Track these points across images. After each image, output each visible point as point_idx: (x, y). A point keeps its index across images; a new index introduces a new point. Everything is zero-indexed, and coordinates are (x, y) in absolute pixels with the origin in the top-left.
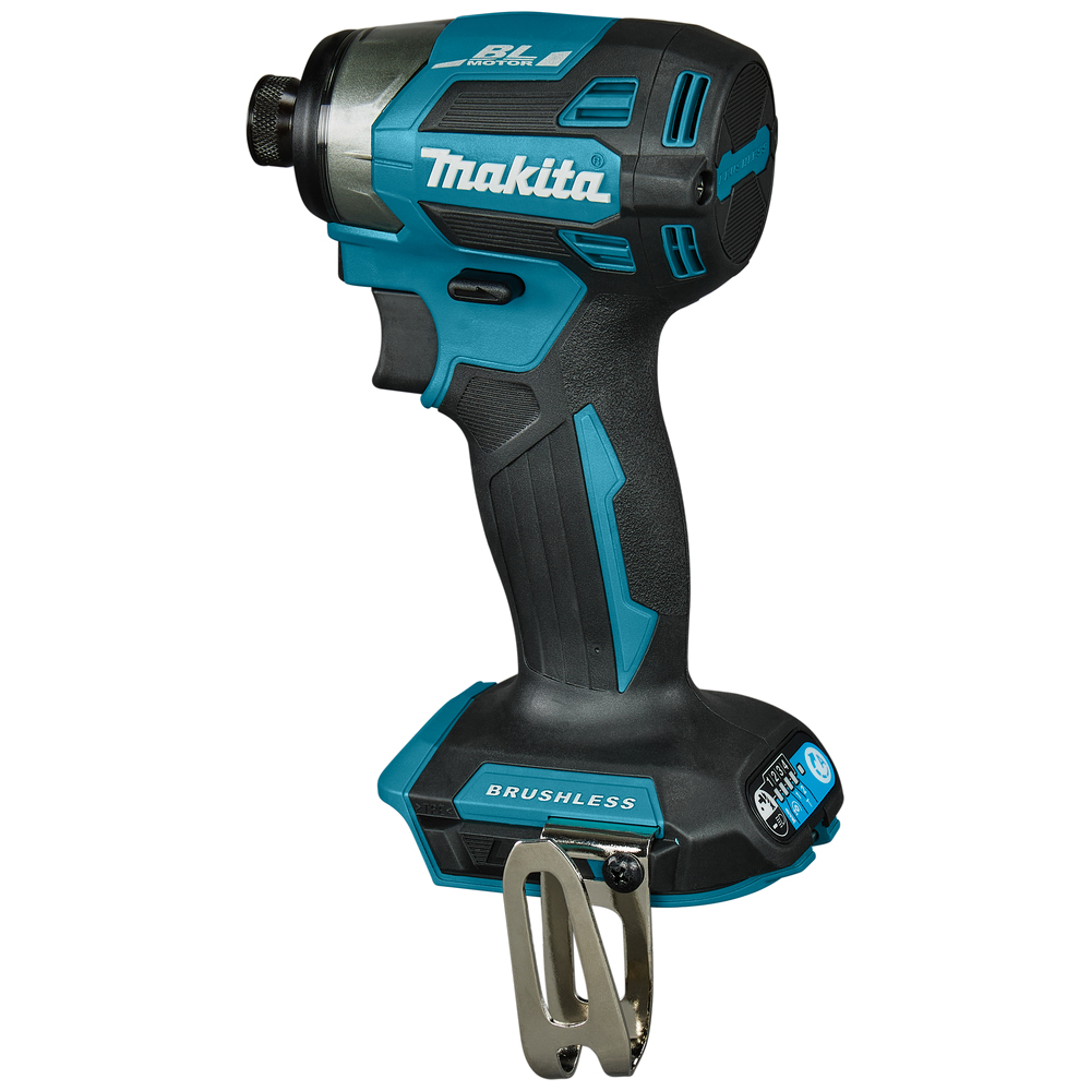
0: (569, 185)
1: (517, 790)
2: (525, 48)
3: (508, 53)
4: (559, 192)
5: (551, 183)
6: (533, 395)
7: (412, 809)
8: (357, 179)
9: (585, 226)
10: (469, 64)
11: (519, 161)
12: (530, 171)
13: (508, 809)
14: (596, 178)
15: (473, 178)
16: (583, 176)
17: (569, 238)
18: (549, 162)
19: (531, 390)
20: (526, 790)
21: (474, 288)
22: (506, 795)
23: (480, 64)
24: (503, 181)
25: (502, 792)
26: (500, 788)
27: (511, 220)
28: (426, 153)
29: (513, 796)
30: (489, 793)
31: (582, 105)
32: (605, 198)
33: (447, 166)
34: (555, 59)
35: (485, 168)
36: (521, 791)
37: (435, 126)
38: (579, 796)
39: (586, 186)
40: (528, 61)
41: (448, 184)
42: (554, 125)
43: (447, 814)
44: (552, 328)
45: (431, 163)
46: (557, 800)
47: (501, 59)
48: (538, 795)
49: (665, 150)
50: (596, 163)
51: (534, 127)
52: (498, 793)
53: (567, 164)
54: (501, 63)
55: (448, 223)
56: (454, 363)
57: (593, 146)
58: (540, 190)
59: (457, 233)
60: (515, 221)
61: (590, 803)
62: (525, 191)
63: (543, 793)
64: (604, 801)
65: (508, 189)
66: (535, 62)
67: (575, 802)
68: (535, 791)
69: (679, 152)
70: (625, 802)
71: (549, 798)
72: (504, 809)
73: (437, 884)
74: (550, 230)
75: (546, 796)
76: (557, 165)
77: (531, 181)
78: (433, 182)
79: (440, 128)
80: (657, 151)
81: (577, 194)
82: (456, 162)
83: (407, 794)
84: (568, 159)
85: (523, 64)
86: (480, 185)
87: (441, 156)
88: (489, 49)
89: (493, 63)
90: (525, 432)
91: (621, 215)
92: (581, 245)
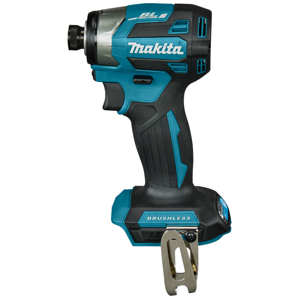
0: (172, 50)
1: (156, 218)
2: (153, 13)
3: (149, 15)
4: (169, 52)
5: (166, 50)
6: (155, 109)
7: (125, 226)
8: (106, 52)
9: (176, 61)
10: (139, 18)
11: (157, 44)
12: (160, 47)
13: (154, 223)
14: (179, 48)
15: (143, 50)
16: (176, 48)
17: (169, 65)
18: (166, 44)
19: (155, 107)
20: (159, 217)
21: (141, 80)
22: (153, 219)
23: (142, 18)
24: (152, 50)
25: (152, 218)
26: (151, 217)
27: (154, 61)
28: (130, 44)
29: (155, 219)
30: (148, 219)
31: (174, 28)
32: (182, 53)
33: (136, 47)
34: (163, 16)
35: (147, 47)
36: (157, 218)
37: (132, 36)
38: (174, 217)
39: (177, 50)
40: (156, 17)
41: (136, 52)
42: (167, 34)
43: (136, 226)
44: (161, 89)
45: (131, 46)
46: (168, 219)
47: (148, 17)
48: (162, 218)
49: (199, 39)
50: (179, 44)
51: (161, 35)
52: (150, 219)
53: (171, 44)
54: (148, 18)
55: (135, 63)
56: (130, 102)
57: (178, 39)
58: (163, 52)
59: (138, 65)
60: (155, 61)
61: (178, 219)
62: (159, 52)
63: (164, 218)
64: (181, 218)
65: (154, 52)
66: (158, 17)
67: (173, 219)
68: (161, 217)
69: (202, 39)
70: (187, 218)
71: (165, 219)
72: (153, 223)
73: (133, 246)
74: (165, 63)
75: (165, 218)
76: (168, 45)
77: (161, 50)
78: (131, 52)
79: (134, 37)
80: (197, 39)
81: (174, 52)
82: (139, 46)
83: (124, 222)
84: (172, 43)
85: (154, 18)
86: (146, 52)
87: (134, 44)
88: (143, 14)
89: (146, 18)
90: (153, 119)
91: (187, 57)
92: (173, 66)
